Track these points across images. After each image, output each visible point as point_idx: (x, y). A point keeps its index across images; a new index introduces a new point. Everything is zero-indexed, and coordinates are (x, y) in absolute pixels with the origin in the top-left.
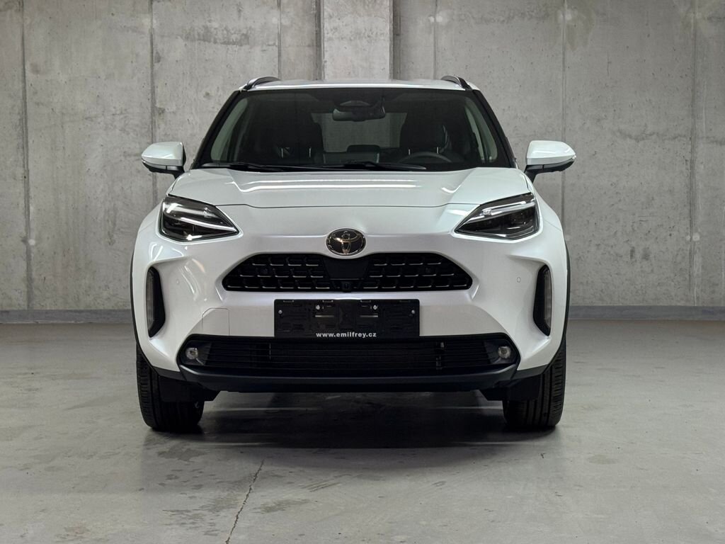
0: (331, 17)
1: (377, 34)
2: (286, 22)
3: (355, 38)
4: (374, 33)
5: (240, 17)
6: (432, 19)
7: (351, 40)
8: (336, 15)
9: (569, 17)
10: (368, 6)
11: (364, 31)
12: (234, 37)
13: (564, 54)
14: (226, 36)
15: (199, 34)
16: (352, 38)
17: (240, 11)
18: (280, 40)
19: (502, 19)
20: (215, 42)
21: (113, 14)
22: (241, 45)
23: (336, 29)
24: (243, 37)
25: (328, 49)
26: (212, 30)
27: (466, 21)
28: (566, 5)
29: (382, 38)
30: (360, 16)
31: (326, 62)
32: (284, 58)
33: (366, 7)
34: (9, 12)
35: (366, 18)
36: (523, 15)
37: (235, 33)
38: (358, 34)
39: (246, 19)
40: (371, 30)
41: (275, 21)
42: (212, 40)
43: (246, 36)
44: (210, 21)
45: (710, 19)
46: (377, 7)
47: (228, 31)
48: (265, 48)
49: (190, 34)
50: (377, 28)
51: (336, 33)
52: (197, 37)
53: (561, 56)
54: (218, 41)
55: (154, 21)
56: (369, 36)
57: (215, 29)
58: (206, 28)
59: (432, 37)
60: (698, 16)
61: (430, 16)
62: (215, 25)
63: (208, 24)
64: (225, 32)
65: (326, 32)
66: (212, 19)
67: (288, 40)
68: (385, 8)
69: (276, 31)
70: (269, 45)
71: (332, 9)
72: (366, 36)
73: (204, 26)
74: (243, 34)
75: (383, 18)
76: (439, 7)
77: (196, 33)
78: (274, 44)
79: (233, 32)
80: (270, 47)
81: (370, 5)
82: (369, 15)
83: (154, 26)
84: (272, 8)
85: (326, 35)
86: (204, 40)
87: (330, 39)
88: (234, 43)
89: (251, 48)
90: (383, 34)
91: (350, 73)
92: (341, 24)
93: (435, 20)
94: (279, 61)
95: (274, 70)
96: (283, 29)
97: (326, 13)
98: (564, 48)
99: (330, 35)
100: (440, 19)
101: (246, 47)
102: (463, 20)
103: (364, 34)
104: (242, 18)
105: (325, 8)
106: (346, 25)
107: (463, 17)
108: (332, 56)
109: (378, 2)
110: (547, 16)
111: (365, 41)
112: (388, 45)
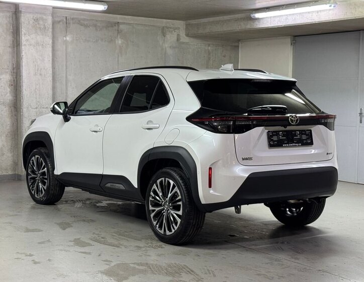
0: (25, 34)
4: (45, 44)
6: (65, 38)
7: (34, 46)
8: (27, 33)
9: (120, 42)
11: (40, 42)
13: (118, 58)
19: (94, 41)
23: (27, 40)
27: (79, 41)
28: (119, 37)
29: (49, 46)
30: (38, 35)
33: (41, 31)
35: (41, 36)
36: (102, 40)
38: (37, 44)
40: (43, 42)
45: (170, 47)
46: (46, 31)
50: (46, 41)
51: (28, 42)
53: (117, 59)
59: (64, 47)
60: (166, 45)
65: (23, 41)
71: (26, 31)
72: (41, 44)
76: (68, 33)
81: (43, 30)
82: (43, 35)
85: (23, 43)
87: (25, 45)
90: (49, 44)
91: (34, 62)
92: (30, 38)
98: (118, 56)
99: (25, 43)
100: (68, 39)
106: (32, 39)
107: (78, 39)
108: (25, 53)
109: (47, 29)
110: (111, 41)
111: (41, 47)
112: (51, 49)
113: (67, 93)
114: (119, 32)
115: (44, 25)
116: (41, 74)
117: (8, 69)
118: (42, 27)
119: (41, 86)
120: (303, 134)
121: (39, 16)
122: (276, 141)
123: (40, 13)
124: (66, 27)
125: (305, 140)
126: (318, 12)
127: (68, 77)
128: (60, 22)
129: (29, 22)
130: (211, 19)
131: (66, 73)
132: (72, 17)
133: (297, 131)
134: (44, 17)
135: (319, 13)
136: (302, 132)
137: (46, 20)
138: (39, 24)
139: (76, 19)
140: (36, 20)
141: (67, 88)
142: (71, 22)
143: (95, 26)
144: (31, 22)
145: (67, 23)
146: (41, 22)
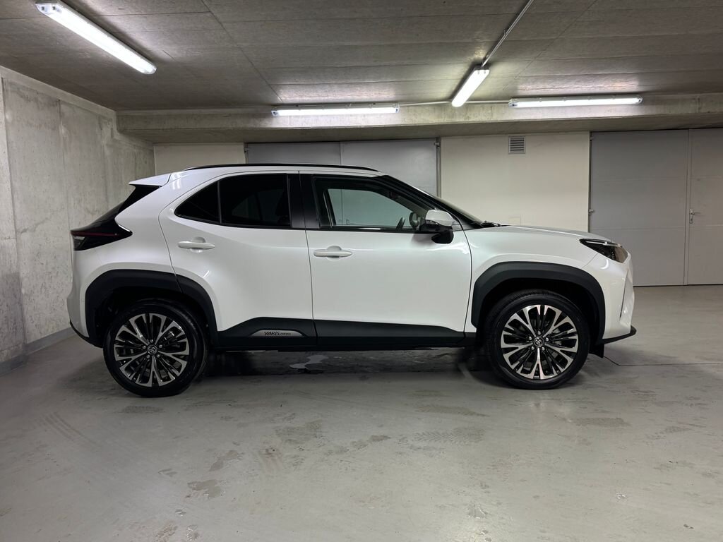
9: (63, 131)
13: (64, 156)
19: (37, 125)
28: (62, 123)
36: (45, 124)
53: (62, 157)
110: (55, 129)
114: (61, 114)
126: (364, 116)
130: (196, 111)
135: (366, 117)
139: (15, 84)
142: (9, 88)
143: (36, 100)
145: (3, 90)
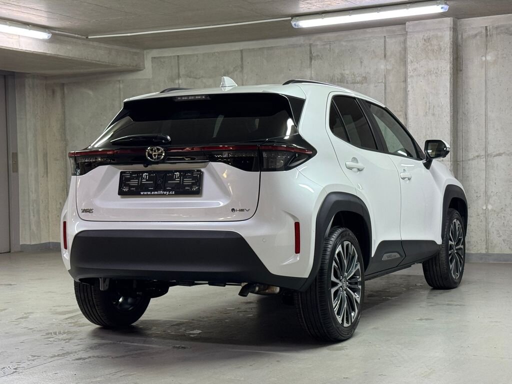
0: (412, 62)
1: (441, 71)
2: (389, 67)
3: (427, 75)
4: (440, 71)
5: (361, 66)
6: (484, 59)
7: (425, 76)
8: (415, 60)
10: (436, 53)
11: (433, 70)
12: (358, 79)
14: (353, 78)
15: (338, 79)
16: (426, 75)
17: (361, 62)
18: (385, 78)
20: (347, 83)
21: (290, 70)
22: (362, 84)
23: (415, 69)
24: (363, 78)
25: (410, 83)
26: (346, 75)
27: (507, 58)
29: (445, 73)
30: (430, 60)
31: (409, 91)
32: (388, 90)
33: (435, 53)
34: (236, 73)
35: (435, 61)
37: (359, 76)
38: (429, 72)
39: (365, 67)
40: (438, 69)
41: (382, 67)
42: (346, 81)
43: (365, 78)
44: (344, 70)
46: (442, 53)
47: (354, 75)
48: (376, 85)
49: (333, 78)
50: (441, 67)
51: (415, 72)
52: (337, 81)
54: (349, 82)
55: (313, 72)
56: (436, 73)
57: (347, 74)
58: (342, 74)
59: (484, 70)
61: (482, 56)
62: (347, 72)
63: (343, 72)
64: (353, 76)
65: (409, 72)
66: (346, 68)
67: (391, 78)
68: (447, 54)
69: (384, 74)
70: (379, 83)
71: (413, 57)
72: (434, 72)
73: (340, 73)
74: (364, 77)
75: (445, 60)
76: (488, 50)
77: (336, 78)
78: (382, 82)
79: (357, 76)
80: (380, 84)
81: (437, 52)
82: (437, 59)
83: (313, 76)
84: (381, 59)
85: (409, 74)
86: (341, 82)
87: (412, 76)
88: (358, 83)
89: (368, 85)
90: (446, 70)
91: (424, 98)
92: (418, 66)
93: (486, 59)
94: (385, 92)
95: (382, 98)
96: (388, 71)
97: (409, 60)
99: (412, 74)
100: (489, 58)
101: (365, 85)
102: (505, 58)
103: (433, 71)
104: (363, 66)
105: (409, 56)
106: (422, 67)
107: (505, 56)
108: (412, 87)
109: (442, 50)
111: (434, 77)
112: (449, 78)
113: (486, 138)
115: (439, 45)
116: (433, 115)
117: (401, 111)
118: (436, 47)
119: (434, 131)
120: (185, 177)
121: (432, 33)
122: (133, 187)
123: (434, 29)
124: (487, 41)
125: (188, 186)
127: (489, 114)
128: (476, 35)
129: (418, 45)
131: (486, 109)
132: (496, 25)
133: (176, 171)
134: (439, 34)
136: (184, 173)
137: (442, 37)
138: (431, 45)
139: (503, 26)
140: (428, 40)
141: (486, 132)
144: (420, 45)
145: (487, 36)
146: (435, 42)
